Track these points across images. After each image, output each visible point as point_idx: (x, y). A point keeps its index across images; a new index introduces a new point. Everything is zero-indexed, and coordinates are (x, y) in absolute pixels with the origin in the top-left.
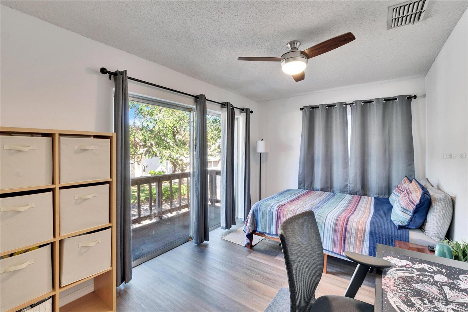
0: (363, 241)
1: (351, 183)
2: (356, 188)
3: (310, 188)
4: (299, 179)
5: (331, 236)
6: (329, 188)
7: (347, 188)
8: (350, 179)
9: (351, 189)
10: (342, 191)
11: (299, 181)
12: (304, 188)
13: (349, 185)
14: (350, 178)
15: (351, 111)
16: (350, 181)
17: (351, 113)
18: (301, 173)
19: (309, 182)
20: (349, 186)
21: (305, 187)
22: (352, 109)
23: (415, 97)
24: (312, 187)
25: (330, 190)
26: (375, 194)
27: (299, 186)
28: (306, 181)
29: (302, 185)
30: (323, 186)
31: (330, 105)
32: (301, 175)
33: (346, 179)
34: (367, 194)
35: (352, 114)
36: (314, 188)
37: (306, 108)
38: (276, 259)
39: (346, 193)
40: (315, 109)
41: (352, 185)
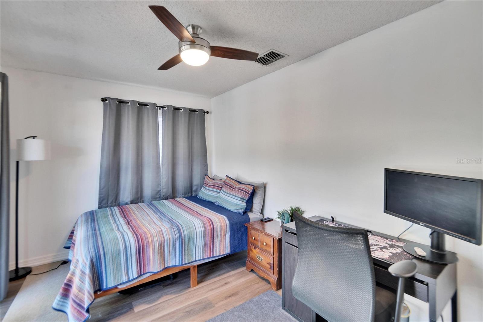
0: (226, 235)
1: (163, 188)
2: (168, 192)
3: (115, 204)
4: (100, 194)
5: (202, 243)
6: (140, 199)
7: (159, 194)
8: (162, 184)
9: (163, 194)
10: (154, 199)
11: (100, 198)
12: (107, 205)
13: (161, 190)
14: (162, 182)
15: (161, 114)
16: (162, 187)
17: (162, 116)
18: (103, 185)
19: (114, 197)
20: (162, 192)
21: (108, 203)
22: (162, 112)
23: (207, 112)
24: (118, 202)
25: (140, 201)
26: (182, 194)
27: (99, 205)
28: (109, 195)
29: (104, 202)
30: (133, 197)
31: (141, 103)
32: (102, 189)
33: (159, 185)
34: (175, 196)
35: (162, 118)
36: (119, 203)
37: (110, 100)
38: (139, 312)
39: (158, 199)
40: (122, 104)
41: (164, 190)
